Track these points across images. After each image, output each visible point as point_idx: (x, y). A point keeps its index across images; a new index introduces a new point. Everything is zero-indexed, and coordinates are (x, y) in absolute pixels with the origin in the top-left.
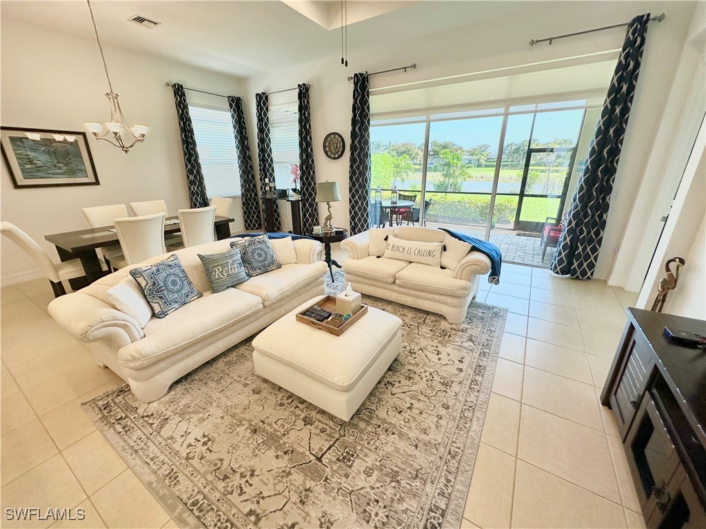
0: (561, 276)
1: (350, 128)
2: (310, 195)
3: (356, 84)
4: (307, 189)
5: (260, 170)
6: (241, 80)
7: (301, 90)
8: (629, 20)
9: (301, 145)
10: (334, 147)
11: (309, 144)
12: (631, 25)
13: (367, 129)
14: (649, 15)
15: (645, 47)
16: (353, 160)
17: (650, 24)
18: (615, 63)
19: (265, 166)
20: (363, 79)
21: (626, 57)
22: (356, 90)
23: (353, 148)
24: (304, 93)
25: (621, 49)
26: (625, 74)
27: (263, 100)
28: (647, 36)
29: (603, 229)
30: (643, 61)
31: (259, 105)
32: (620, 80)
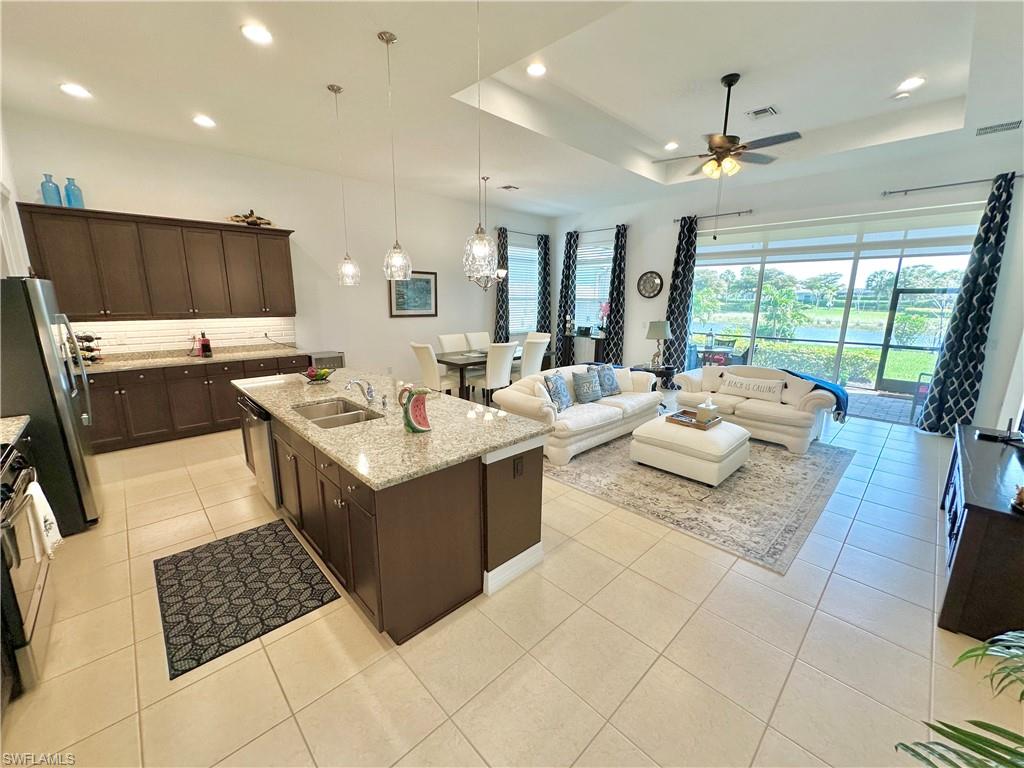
0: (928, 433)
1: (672, 268)
2: (617, 334)
3: (682, 227)
4: (614, 328)
5: (560, 307)
6: (551, 219)
7: (619, 231)
8: (994, 176)
9: (613, 282)
10: (649, 285)
11: (621, 282)
12: (996, 181)
13: (691, 270)
14: (1013, 173)
15: (1013, 202)
16: (672, 300)
17: (1015, 181)
18: (981, 214)
19: (567, 302)
20: (691, 224)
21: (993, 209)
22: (682, 232)
23: (674, 287)
24: (621, 233)
25: (986, 201)
26: (992, 225)
27: (573, 239)
28: (1014, 192)
29: (979, 381)
30: (1012, 214)
31: (569, 243)
32: (987, 231)
